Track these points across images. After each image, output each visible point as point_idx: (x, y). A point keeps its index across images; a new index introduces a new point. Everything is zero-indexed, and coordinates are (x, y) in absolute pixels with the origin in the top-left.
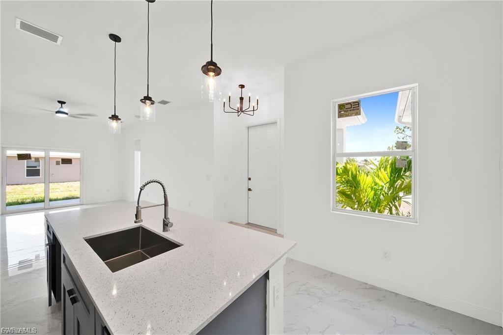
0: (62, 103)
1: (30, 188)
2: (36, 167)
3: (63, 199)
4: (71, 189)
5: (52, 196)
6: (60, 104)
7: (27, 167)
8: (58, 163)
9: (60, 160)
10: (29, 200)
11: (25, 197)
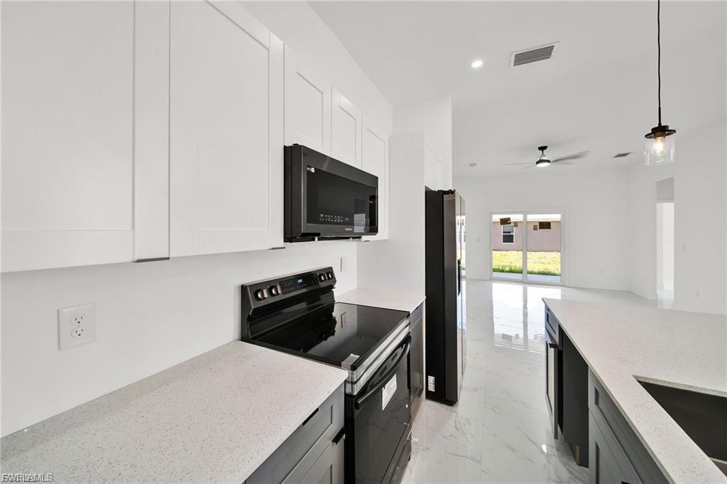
0: (543, 148)
1: (505, 255)
2: (509, 232)
3: (539, 273)
4: (543, 261)
5: (530, 267)
6: (541, 151)
7: (504, 232)
8: (535, 228)
9: (538, 224)
10: (507, 269)
11: (502, 264)
